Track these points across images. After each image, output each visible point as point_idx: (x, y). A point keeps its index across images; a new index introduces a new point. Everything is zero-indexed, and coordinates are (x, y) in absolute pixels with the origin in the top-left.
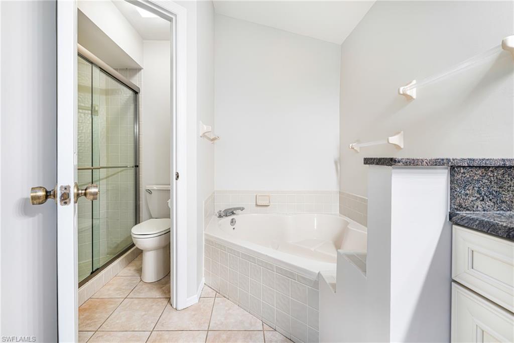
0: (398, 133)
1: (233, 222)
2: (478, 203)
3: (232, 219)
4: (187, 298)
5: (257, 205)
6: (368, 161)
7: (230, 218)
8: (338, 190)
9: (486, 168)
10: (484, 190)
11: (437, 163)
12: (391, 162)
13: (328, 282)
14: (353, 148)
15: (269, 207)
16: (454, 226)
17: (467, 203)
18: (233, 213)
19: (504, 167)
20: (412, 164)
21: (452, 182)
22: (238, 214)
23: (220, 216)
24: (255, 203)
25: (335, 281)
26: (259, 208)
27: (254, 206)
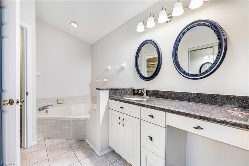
0: (106, 78)
1: (47, 112)
2: (113, 95)
3: (46, 111)
4: (32, 142)
5: (58, 103)
6: (97, 89)
7: (45, 110)
8: (90, 95)
9: (114, 90)
10: (113, 93)
11: (107, 89)
12: (100, 89)
13: (88, 119)
14: (95, 81)
15: (64, 103)
16: (110, 100)
17: (111, 96)
18: (46, 108)
19: (116, 89)
20: (103, 89)
21: (109, 92)
22: (48, 108)
23: (40, 110)
24: (57, 103)
25: (90, 118)
26: (59, 105)
27: (57, 104)
